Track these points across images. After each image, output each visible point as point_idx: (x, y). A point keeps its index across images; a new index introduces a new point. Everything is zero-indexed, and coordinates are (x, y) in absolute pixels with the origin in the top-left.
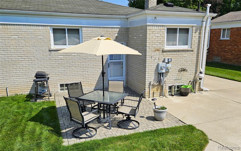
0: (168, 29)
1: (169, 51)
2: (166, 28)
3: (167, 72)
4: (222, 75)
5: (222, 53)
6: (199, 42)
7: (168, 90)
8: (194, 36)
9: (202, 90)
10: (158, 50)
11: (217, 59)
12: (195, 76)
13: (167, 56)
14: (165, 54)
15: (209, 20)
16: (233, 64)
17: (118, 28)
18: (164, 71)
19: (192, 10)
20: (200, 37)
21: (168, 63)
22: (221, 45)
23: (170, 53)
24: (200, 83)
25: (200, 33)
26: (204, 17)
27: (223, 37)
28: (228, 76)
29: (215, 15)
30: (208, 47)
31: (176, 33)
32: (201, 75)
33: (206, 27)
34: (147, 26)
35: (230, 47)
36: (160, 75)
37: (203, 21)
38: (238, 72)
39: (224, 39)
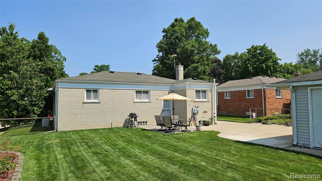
0: (196, 91)
1: (198, 102)
2: (195, 90)
3: (198, 113)
4: (228, 120)
5: (227, 108)
6: (212, 97)
7: (199, 123)
8: (209, 94)
9: (216, 124)
10: (192, 101)
11: (225, 113)
12: (212, 116)
13: (197, 104)
14: (196, 103)
15: (215, 86)
16: (235, 115)
17: (168, 90)
18: (196, 112)
19: (206, 82)
20: (212, 95)
21: (198, 108)
22: (226, 103)
23: (198, 103)
24: (215, 119)
25: (212, 93)
26: (213, 85)
27: (226, 97)
28: (231, 120)
29: (218, 84)
30: (218, 104)
31: (200, 93)
32: (214, 115)
33: (214, 90)
34: (186, 89)
35: (231, 104)
36: (194, 114)
37: (212, 87)
38: (237, 118)
39: (227, 98)
